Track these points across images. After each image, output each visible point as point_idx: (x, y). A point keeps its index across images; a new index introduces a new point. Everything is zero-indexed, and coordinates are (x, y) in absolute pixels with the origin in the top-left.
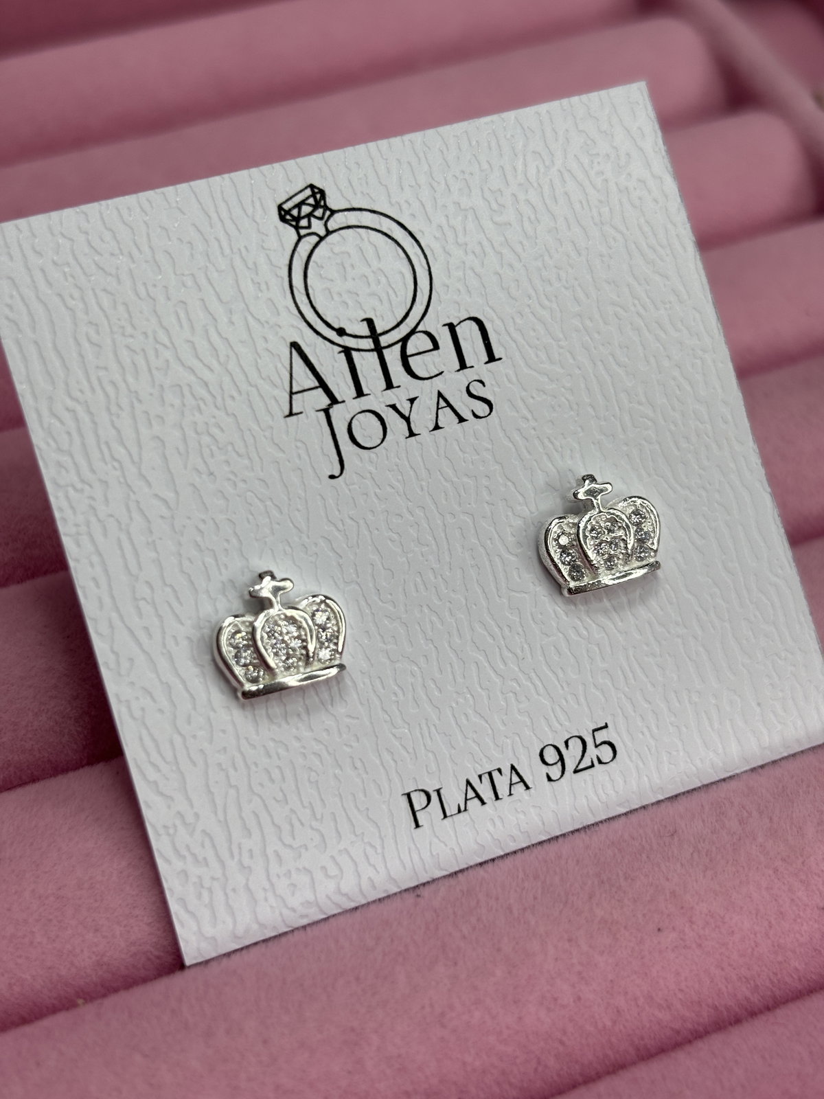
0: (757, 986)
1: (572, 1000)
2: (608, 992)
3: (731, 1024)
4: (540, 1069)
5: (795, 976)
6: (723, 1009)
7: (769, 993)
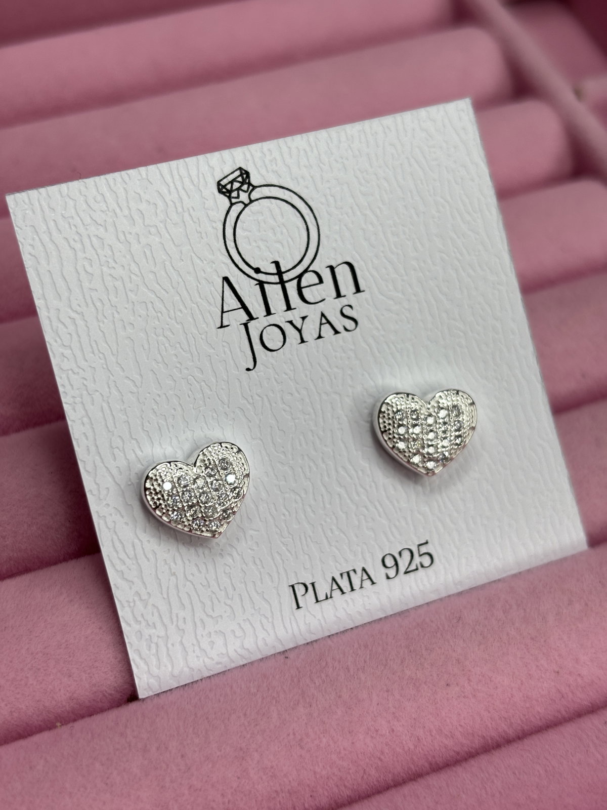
0: (511, 723)
1: (388, 731)
2: (412, 727)
3: (493, 748)
4: (365, 777)
5: (537, 717)
6: (489, 738)
7: (519, 728)
